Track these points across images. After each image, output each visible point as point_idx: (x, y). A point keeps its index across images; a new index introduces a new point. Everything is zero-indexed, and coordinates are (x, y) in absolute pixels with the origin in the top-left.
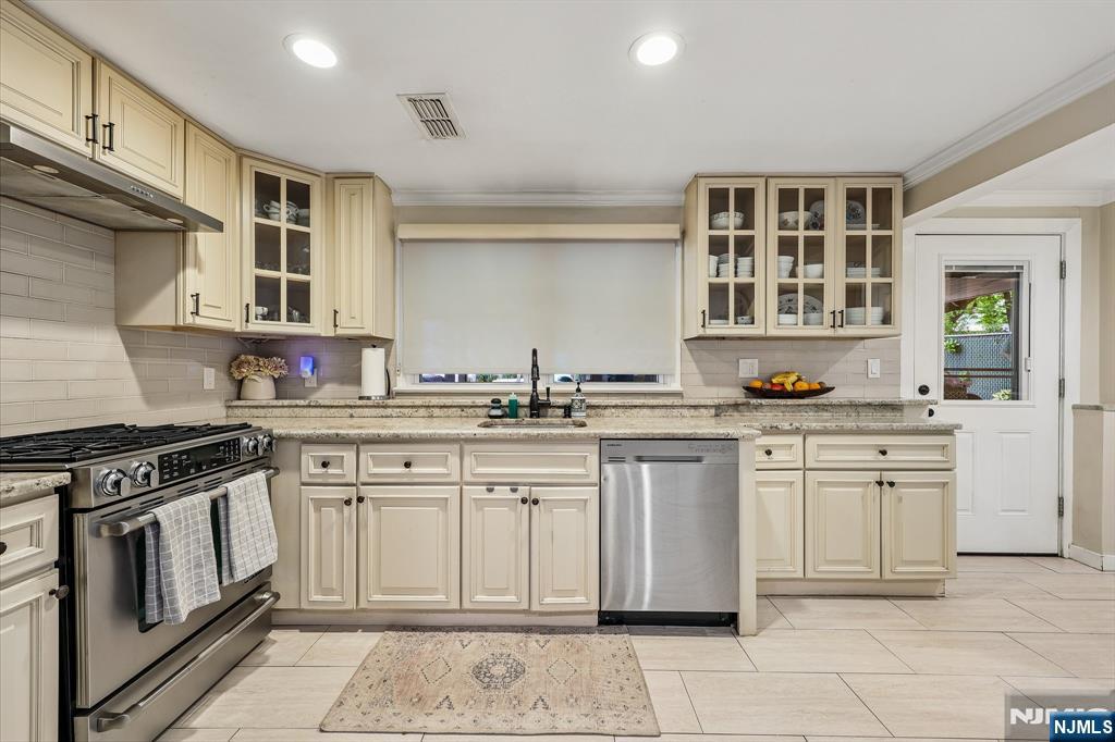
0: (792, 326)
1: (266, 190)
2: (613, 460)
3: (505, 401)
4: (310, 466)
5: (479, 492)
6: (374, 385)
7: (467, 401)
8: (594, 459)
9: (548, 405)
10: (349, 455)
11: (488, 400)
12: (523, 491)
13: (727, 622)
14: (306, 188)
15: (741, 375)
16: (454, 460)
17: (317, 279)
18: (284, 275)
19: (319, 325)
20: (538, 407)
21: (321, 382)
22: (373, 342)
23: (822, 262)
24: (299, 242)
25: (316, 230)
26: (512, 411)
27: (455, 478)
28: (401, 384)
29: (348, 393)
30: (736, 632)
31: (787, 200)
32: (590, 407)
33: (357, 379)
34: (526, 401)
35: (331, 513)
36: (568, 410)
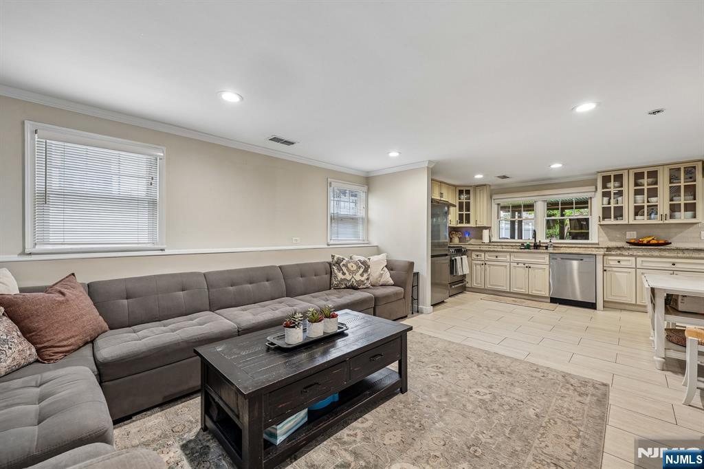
0: (643, 220)
1: (461, 192)
2: (553, 259)
3: (525, 245)
4: (474, 256)
5: (515, 264)
6: (486, 239)
7: (514, 244)
8: (548, 258)
9: (540, 246)
10: (483, 254)
11: (520, 244)
12: (527, 265)
13: (593, 306)
14: (469, 190)
15: (627, 238)
16: (508, 257)
17: (472, 212)
18: (464, 213)
19: (472, 224)
20: (537, 246)
21: (470, 239)
22: (486, 228)
23: (657, 196)
24: (468, 205)
25: (472, 201)
26: (528, 247)
27: (509, 261)
28: (493, 240)
29: (478, 242)
30: (595, 308)
31: (639, 176)
32: (554, 247)
33: (481, 238)
34: (533, 245)
35: (478, 267)
36: (547, 247)
